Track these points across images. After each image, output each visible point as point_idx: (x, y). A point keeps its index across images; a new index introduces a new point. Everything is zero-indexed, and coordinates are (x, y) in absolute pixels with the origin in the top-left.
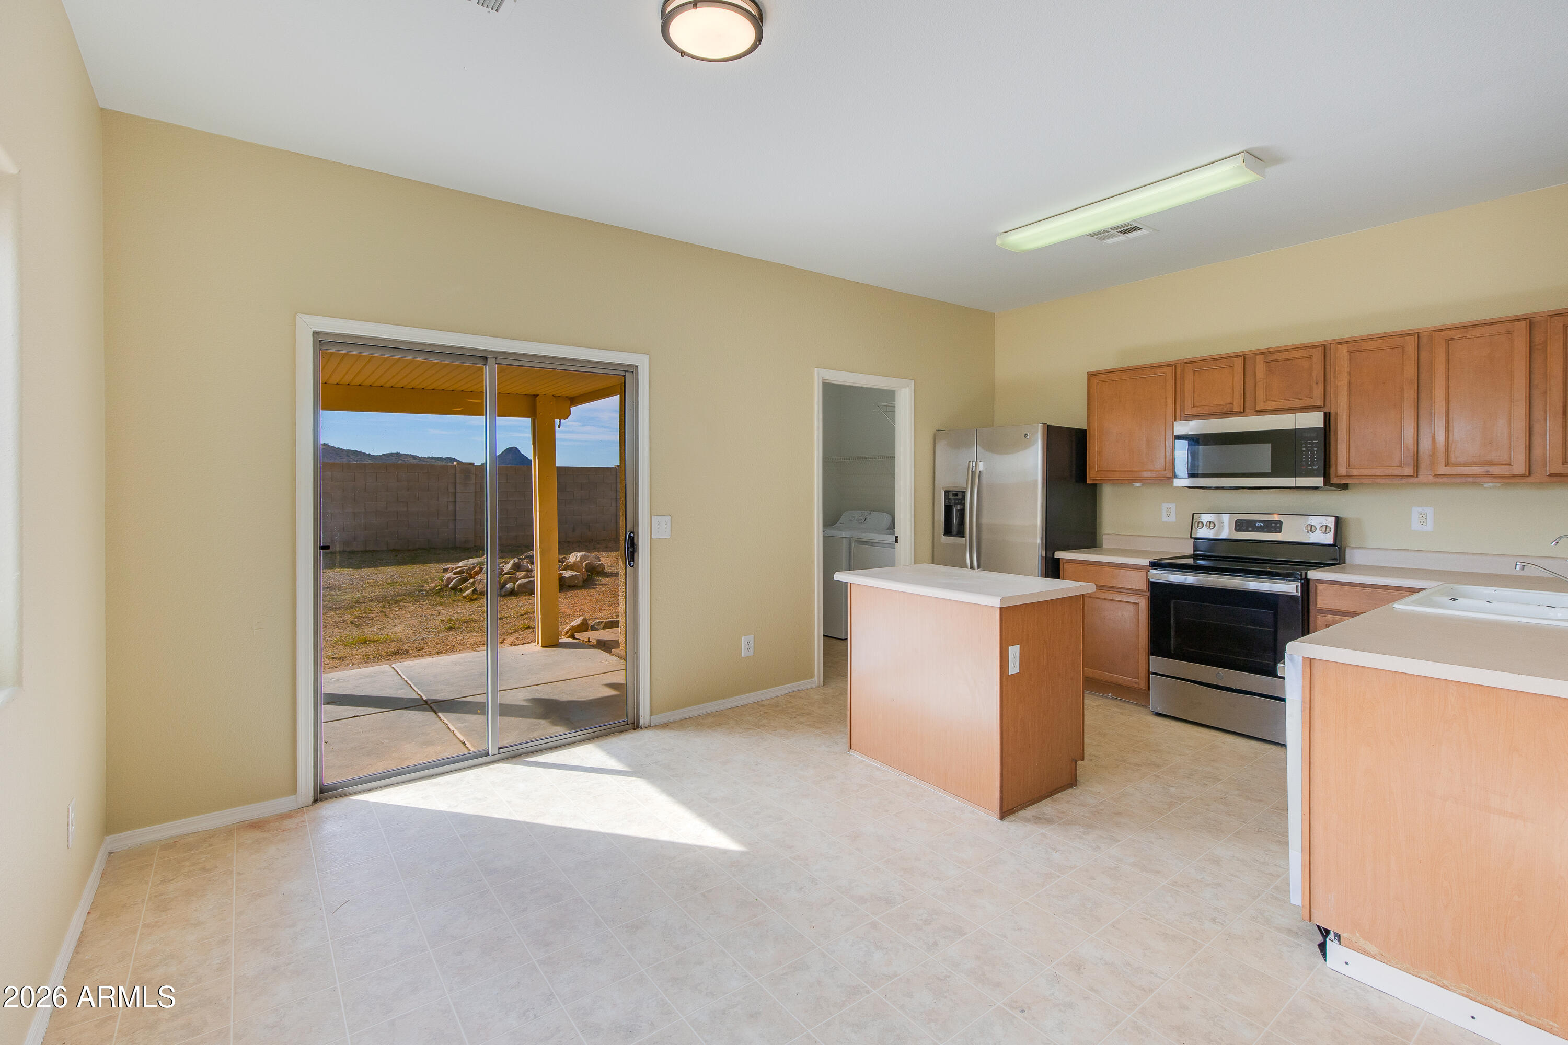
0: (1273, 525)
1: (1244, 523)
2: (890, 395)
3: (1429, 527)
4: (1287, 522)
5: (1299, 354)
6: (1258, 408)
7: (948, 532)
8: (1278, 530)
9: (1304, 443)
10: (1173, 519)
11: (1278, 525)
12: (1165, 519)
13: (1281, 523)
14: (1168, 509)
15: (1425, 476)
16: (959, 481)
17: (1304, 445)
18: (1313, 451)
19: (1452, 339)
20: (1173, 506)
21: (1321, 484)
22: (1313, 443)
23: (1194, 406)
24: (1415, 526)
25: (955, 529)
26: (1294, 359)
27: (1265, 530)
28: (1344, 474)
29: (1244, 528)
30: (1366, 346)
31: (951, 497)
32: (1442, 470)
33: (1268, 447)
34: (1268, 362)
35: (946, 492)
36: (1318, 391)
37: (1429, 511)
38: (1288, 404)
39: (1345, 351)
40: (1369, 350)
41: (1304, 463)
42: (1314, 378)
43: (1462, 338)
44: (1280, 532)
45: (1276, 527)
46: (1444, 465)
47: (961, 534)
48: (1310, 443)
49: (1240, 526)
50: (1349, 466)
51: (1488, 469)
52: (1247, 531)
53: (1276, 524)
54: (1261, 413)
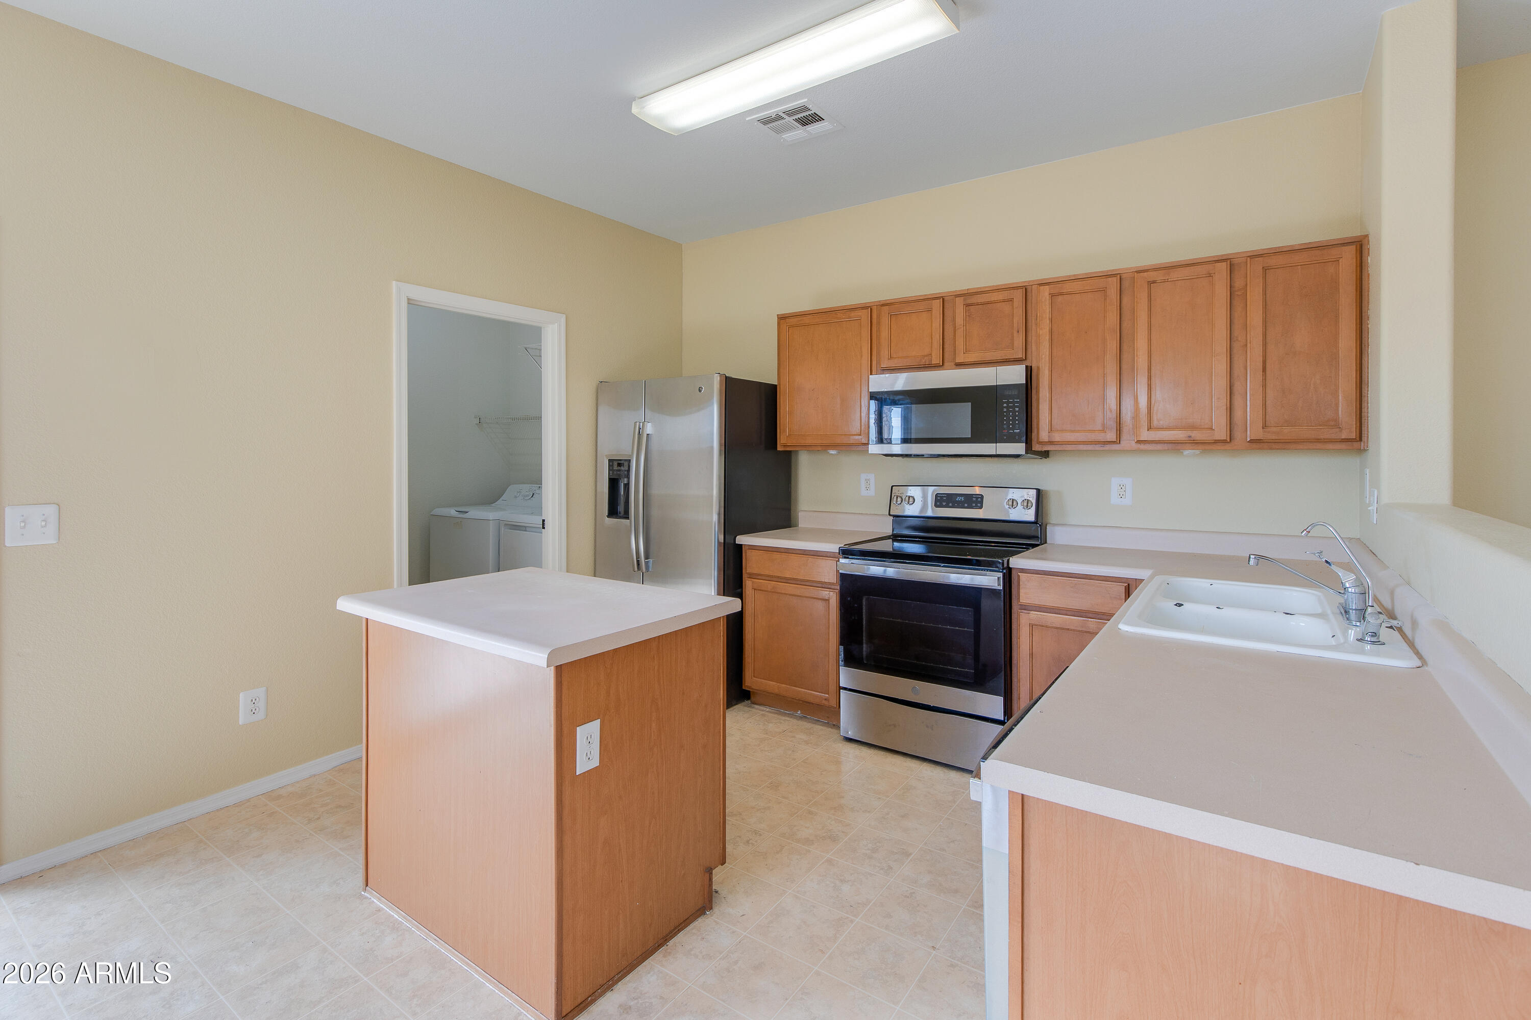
0: (974, 499)
1: (944, 497)
2: (535, 333)
3: (1128, 500)
4: (989, 497)
5: (1001, 296)
6: (958, 361)
7: (613, 512)
8: (979, 505)
9: (1005, 403)
10: (872, 492)
11: (979, 499)
12: (864, 492)
13: (982, 497)
14: (867, 481)
15: (1128, 441)
16: (623, 447)
17: (1005, 405)
18: (1015, 412)
19: (1154, 282)
20: (872, 477)
21: (1023, 452)
22: (1013, 403)
23: (891, 358)
24: (1115, 499)
25: (621, 508)
26: (995, 302)
27: (966, 505)
28: (1046, 439)
29: (944, 504)
30: (1068, 287)
31: (615, 467)
32: (1145, 435)
33: (967, 407)
34: (968, 305)
35: (610, 461)
36: (1019, 341)
37: (1128, 481)
38: (989, 356)
39: (1047, 294)
40: (1072, 293)
41: (1005, 426)
42: (1015, 325)
43: (1164, 281)
44: (981, 507)
45: (975, 501)
46: (1146, 429)
47: (626, 516)
48: (1011, 403)
49: (941, 500)
50: (1051, 430)
51: (1191, 434)
52: (947, 506)
53: (977, 498)
54: (962, 367)
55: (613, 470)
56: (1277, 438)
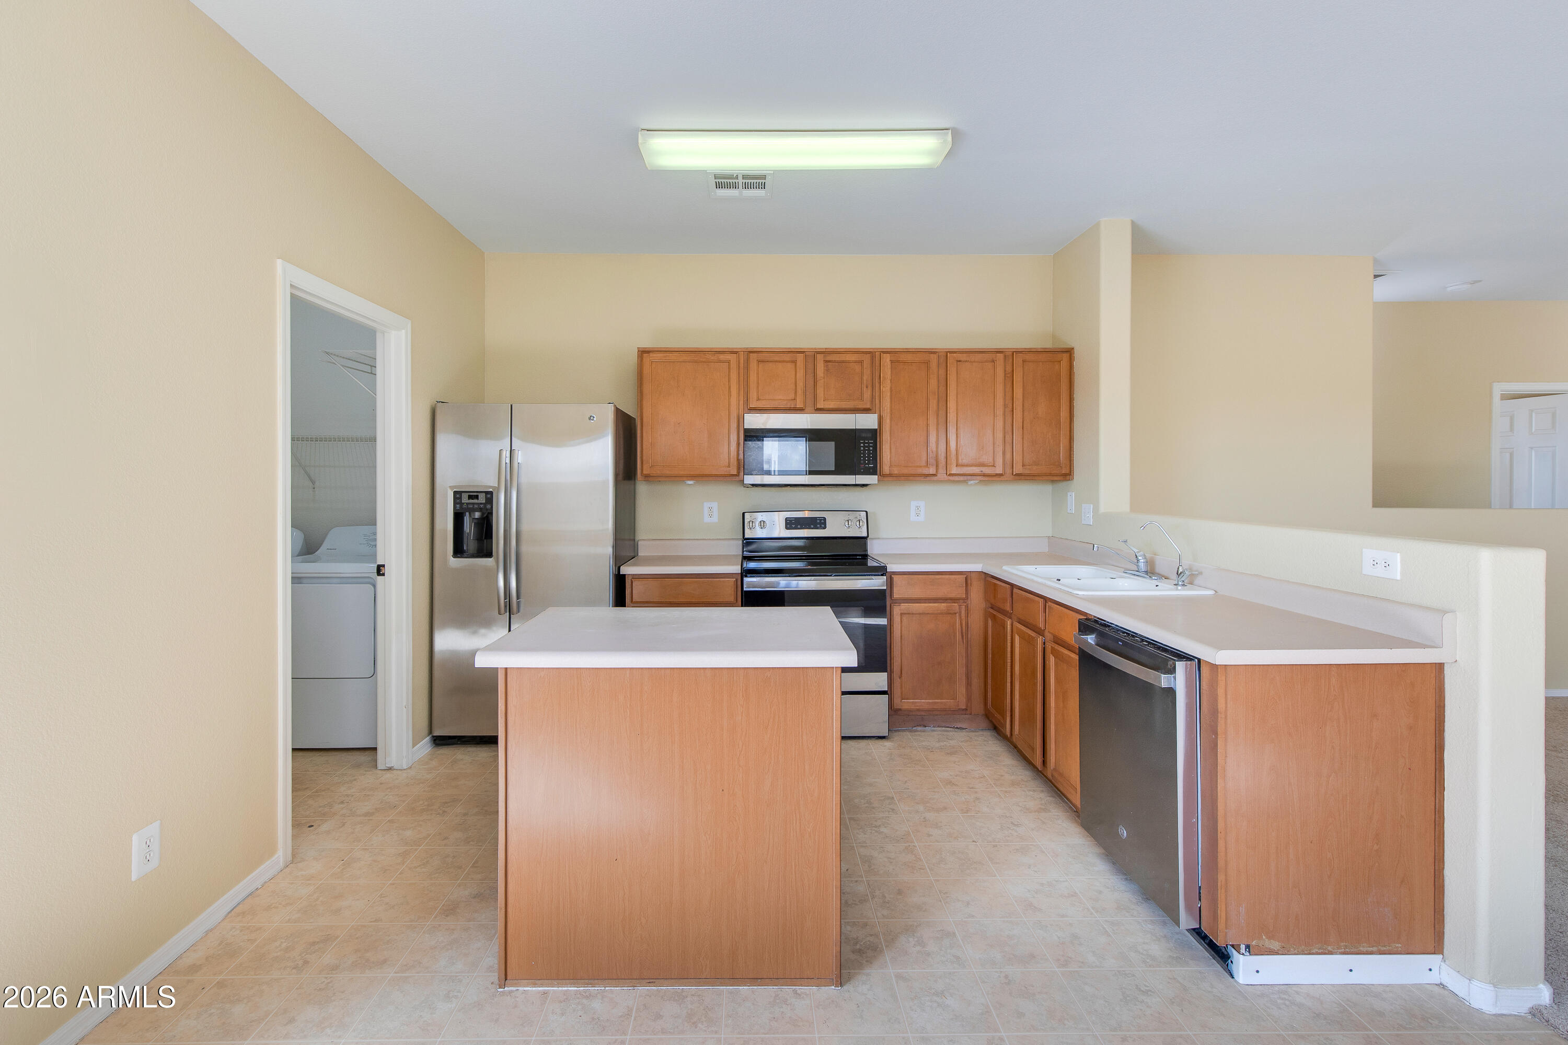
0: (818, 521)
1: (793, 520)
3: (921, 518)
4: (830, 519)
5: (853, 358)
6: (819, 406)
7: (461, 549)
8: (823, 526)
9: (862, 443)
10: (715, 519)
11: (822, 521)
12: (707, 519)
13: (825, 519)
14: (710, 508)
15: (942, 475)
16: (485, 479)
17: (862, 445)
18: (869, 450)
19: (960, 361)
20: (715, 505)
21: (876, 482)
22: (869, 443)
23: (758, 399)
24: (913, 517)
26: (849, 362)
27: (812, 526)
28: (888, 472)
29: (794, 526)
30: (903, 357)
32: (954, 470)
33: (832, 444)
34: (826, 361)
35: (455, 493)
36: (867, 394)
37: (922, 504)
38: (844, 405)
39: (888, 360)
40: (904, 362)
41: (862, 462)
42: (865, 382)
43: (966, 361)
44: (825, 528)
45: (819, 523)
46: (955, 465)
47: (485, 551)
48: (867, 443)
49: (791, 524)
50: (891, 466)
51: (982, 470)
52: (796, 528)
53: (821, 520)
54: (821, 412)
55: (461, 504)
56: (1028, 472)
